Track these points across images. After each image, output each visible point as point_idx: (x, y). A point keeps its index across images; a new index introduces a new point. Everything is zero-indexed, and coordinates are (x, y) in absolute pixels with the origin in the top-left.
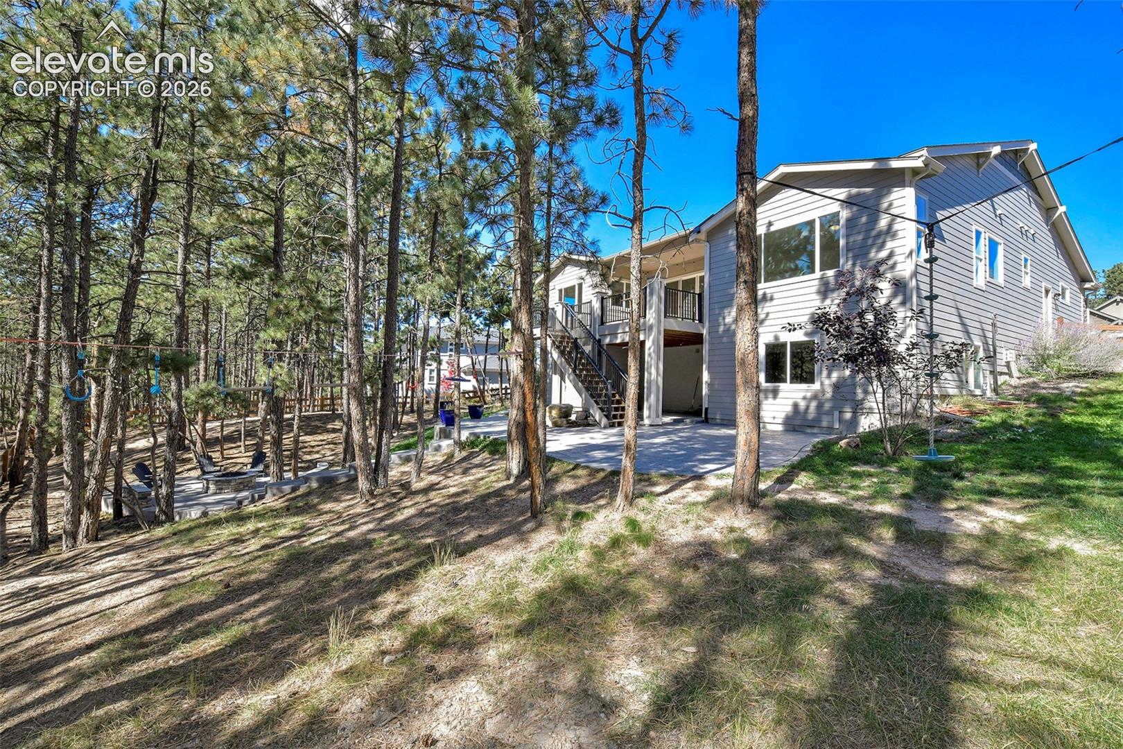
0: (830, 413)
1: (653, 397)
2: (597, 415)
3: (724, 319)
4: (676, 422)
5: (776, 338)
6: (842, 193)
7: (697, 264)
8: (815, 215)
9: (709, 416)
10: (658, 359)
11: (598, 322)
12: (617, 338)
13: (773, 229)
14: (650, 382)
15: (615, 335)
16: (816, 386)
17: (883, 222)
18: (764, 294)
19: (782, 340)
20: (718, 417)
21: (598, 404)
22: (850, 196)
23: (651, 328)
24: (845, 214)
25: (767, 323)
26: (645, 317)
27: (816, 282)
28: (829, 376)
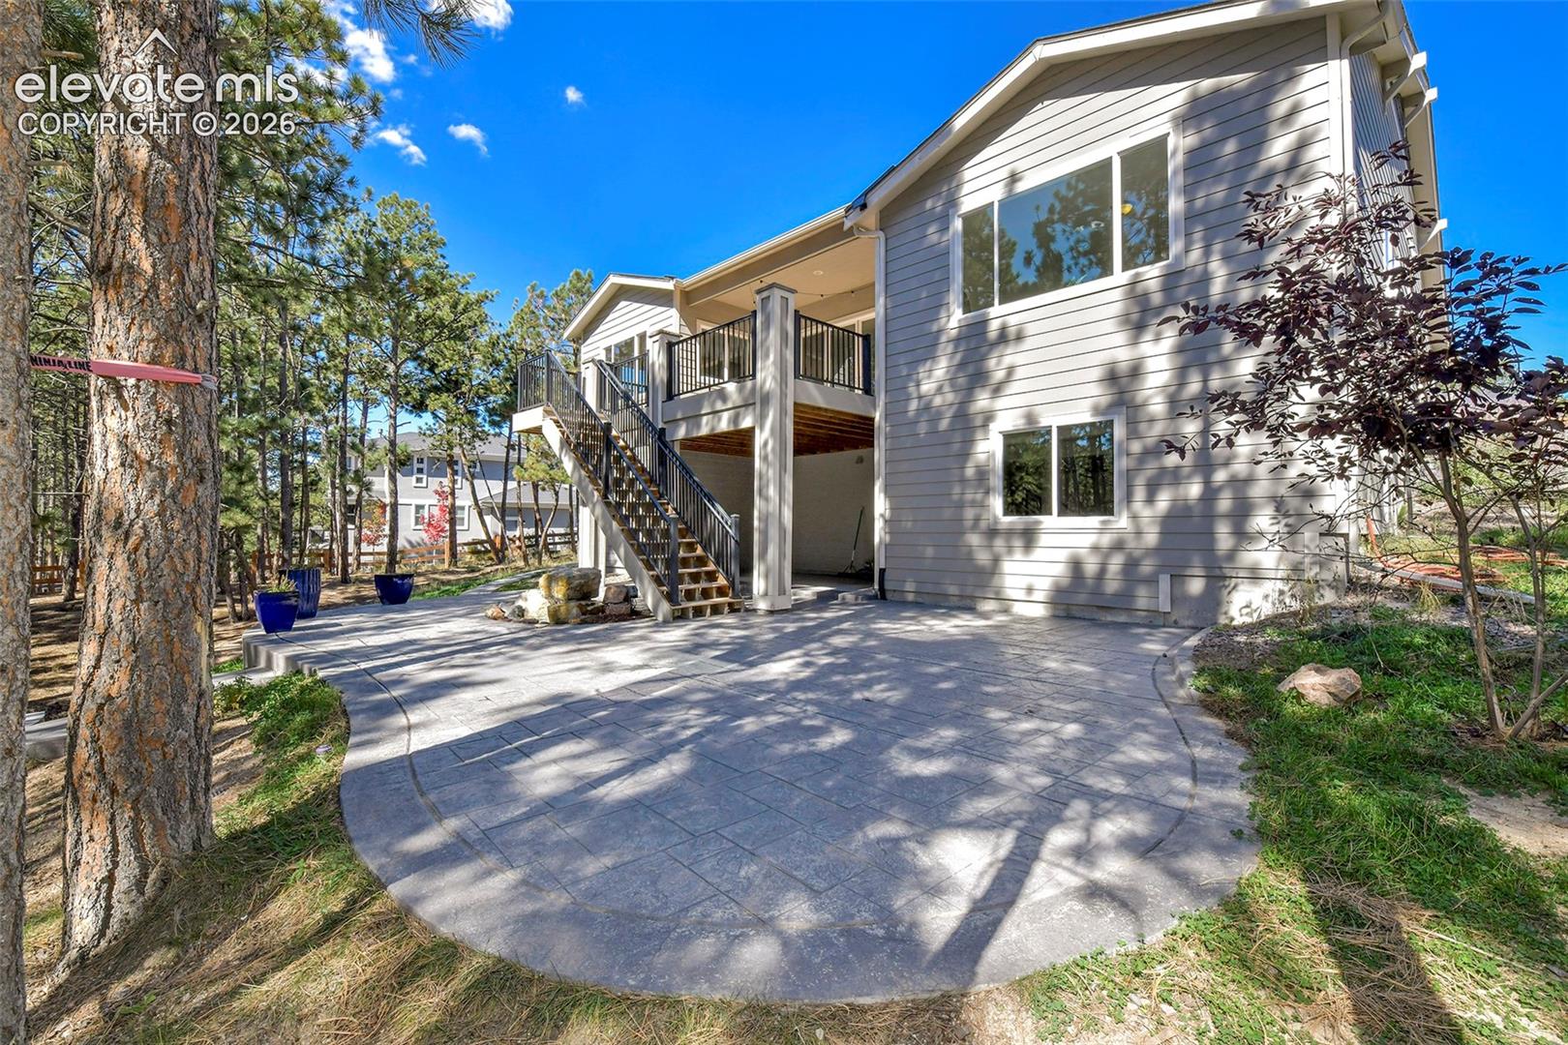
0: (1152, 581)
1: (772, 552)
2: (648, 596)
3: (918, 385)
4: (823, 601)
5: (1030, 418)
6: (1174, 95)
7: (862, 297)
8: (1111, 149)
9: (888, 586)
10: (783, 468)
11: (661, 395)
12: (699, 426)
13: (1021, 187)
14: (765, 519)
15: (694, 418)
16: (1122, 522)
17: (1278, 148)
18: (1003, 329)
19: (1044, 422)
20: (910, 586)
21: (650, 568)
22: (1195, 101)
23: (765, 400)
24: (1179, 144)
25: (1013, 387)
26: (754, 376)
27: (1117, 294)
28: (1150, 500)
